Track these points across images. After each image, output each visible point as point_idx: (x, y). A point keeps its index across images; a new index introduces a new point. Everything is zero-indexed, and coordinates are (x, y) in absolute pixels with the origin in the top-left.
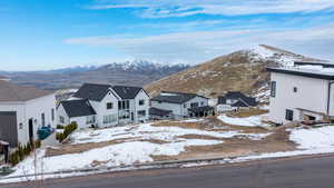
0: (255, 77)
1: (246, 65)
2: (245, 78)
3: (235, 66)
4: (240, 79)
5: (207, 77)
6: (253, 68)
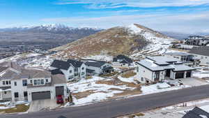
0: (131, 44)
1: (127, 37)
2: (126, 43)
3: (120, 37)
4: (123, 45)
5: (106, 43)
6: (130, 39)
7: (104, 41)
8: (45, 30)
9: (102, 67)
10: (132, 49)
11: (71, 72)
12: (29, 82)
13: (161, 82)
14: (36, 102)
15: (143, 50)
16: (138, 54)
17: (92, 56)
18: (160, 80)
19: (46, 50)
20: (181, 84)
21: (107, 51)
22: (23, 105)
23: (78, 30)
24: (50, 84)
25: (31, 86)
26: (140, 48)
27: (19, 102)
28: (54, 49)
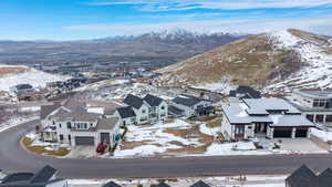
0: (273, 67)
1: (269, 53)
2: (265, 66)
3: (259, 53)
4: (260, 67)
5: (232, 63)
6: (275, 56)
7: (230, 60)
8: (156, 38)
9: (195, 107)
10: (272, 76)
11: (144, 112)
12: (73, 125)
13: (247, 140)
14: (79, 147)
15: (291, 78)
16: (278, 86)
17: (208, 85)
18: (245, 137)
19: (160, 67)
20: (277, 147)
21: (231, 78)
22: (65, 149)
23: (206, 37)
24: (94, 130)
25: (74, 129)
26: (285, 74)
27: (63, 145)
28: (159, 71)
